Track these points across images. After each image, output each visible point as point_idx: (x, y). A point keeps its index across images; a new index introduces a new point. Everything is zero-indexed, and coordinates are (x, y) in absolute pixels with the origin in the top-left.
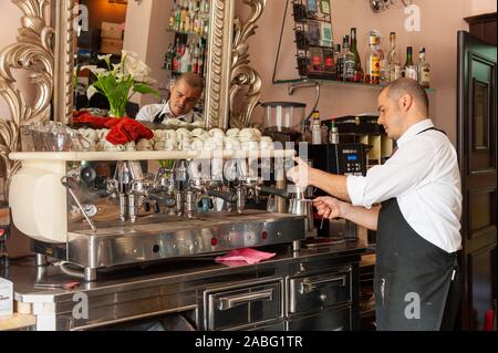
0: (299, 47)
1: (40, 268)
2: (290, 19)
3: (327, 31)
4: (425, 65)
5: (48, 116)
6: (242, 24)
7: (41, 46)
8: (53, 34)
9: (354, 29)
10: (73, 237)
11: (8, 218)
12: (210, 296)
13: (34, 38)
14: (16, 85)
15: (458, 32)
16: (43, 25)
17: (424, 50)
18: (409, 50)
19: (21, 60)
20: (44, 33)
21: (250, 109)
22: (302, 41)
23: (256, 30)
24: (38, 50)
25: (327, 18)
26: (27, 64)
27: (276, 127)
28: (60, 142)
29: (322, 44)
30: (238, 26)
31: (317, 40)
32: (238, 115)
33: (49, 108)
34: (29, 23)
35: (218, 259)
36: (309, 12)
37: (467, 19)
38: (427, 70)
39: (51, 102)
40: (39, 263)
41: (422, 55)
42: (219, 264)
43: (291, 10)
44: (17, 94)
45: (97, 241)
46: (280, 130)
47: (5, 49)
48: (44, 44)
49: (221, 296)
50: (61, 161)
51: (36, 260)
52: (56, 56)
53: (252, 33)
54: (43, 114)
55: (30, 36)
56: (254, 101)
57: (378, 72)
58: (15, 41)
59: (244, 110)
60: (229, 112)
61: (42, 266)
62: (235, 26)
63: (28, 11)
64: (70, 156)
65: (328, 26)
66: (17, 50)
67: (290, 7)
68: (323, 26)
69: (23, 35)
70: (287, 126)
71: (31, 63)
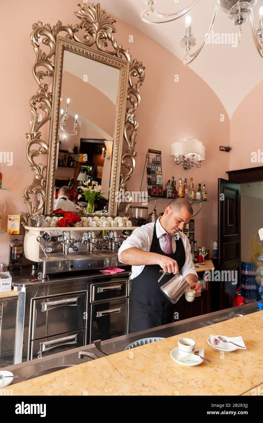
0: (149, 185)
1: (33, 271)
2: (146, 173)
3: (159, 178)
4: (205, 191)
5: (42, 212)
6: (124, 176)
7: (42, 186)
8: (46, 181)
9: (173, 177)
10: (41, 260)
11: (22, 250)
12: (93, 287)
13: (38, 183)
14: (30, 200)
15: (219, 179)
16: (42, 178)
17: (204, 185)
18: (200, 185)
19: (33, 191)
20: (42, 181)
21: (127, 209)
22: (149, 182)
23: (130, 178)
24: (39, 187)
25: (161, 173)
26: (35, 192)
27: (136, 217)
28: (38, 225)
29: (157, 183)
30: (122, 177)
31: (156, 182)
32: (122, 211)
33: (43, 208)
34: (37, 177)
35: (101, 271)
36: (152, 171)
37: (227, 172)
38: (206, 193)
39: (44, 206)
40: (33, 269)
41: (204, 187)
42: (101, 273)
43: (146, 170)
44: (31, 203)
45: (46, 263)
46: (137, 218)
47: (27, 187)
48: (42, 185)
49: (98, 287)
50: (39, 231)
51: (32, 267)
52: (47, 189)
53: (128, 179)
54: (40, 211)
55: (37, 182)
56: (129, 205)
57: (183, 194)
58: (32, 184)
59: (124, 209)
60: (118, 210)
61: (34, 270)
62: (121, 177)
63: (37, 173)
64: (41, 229)
65: (160, 176)
66: (32, 187)
67: (146, 169)
68: (158, 176)
69: (35, 182)
70: (141, 216)
71: (36, 192)
